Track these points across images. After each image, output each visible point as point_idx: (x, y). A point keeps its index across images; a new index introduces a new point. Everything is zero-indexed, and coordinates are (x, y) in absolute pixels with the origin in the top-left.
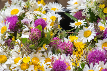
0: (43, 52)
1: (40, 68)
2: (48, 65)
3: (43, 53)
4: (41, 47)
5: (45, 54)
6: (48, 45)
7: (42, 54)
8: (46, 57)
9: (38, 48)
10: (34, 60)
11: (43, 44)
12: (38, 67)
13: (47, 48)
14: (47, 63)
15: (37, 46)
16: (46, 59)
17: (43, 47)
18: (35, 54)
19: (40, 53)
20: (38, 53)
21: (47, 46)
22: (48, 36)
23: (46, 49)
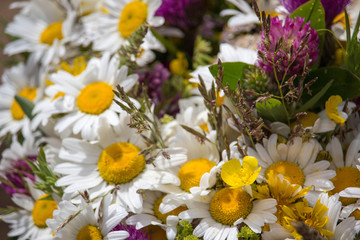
0: (323, 139)
1: (309, 216)
2: (345, 202)
3: (326, 142)
4: (318, 109)
5: (335, 145)
6: (351, 105)
7: (319, 147)
8: (340, 164)
9: (302, 116)
10: (276, 173)
11: (325, 98)
12: (296, 212)
13: (343, 118)
14: (343, 194)
15: (298, 107)
16: (338, 170)
17: (323, 113)
18: (282, 146)
19: (307, 139)
20: (297, 141)
21: (345, 110)
22: (352, 58)
23: (338, 125)
